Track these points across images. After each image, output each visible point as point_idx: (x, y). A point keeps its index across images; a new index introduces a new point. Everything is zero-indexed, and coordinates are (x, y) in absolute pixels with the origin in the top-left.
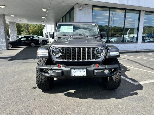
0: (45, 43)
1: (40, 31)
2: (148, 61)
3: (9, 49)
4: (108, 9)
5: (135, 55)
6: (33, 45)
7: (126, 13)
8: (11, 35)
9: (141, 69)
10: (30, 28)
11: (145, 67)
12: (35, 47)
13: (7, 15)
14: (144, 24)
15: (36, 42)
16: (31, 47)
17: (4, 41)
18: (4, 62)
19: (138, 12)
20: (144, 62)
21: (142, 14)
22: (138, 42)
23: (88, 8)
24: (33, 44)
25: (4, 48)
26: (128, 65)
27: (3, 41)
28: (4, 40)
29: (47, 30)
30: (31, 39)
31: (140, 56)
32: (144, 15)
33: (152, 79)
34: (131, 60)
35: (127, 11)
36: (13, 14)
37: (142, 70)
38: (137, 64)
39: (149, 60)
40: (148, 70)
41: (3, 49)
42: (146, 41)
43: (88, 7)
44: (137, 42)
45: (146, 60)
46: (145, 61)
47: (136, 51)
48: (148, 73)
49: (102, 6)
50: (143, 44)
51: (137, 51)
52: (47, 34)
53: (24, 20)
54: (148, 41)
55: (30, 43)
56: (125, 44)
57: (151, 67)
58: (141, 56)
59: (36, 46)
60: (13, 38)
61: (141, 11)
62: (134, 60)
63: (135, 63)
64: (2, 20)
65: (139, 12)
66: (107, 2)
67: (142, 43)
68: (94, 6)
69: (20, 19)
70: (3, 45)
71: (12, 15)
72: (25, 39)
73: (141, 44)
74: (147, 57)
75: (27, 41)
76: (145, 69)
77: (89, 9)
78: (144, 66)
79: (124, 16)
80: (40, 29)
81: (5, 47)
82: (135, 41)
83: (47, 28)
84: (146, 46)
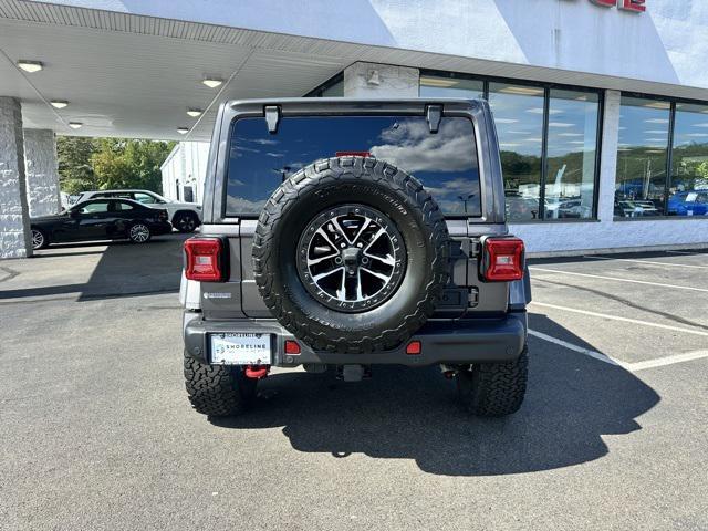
0: (187, 223)
1: (143, 168)
2: (652, 290)
3: (35, 253)
4: (481, 84)
5: (596, 271)
6: (141, 232)
7: (551, 100)
8: (32, 189)
9: (633, 318)
10: (95, 155)
11: (645, 313)
12: (148, 241)
13: (29, 101)
14: (619, 142)
15: (152, 220)
16: (132, 242)
17: (15, 217)
18: (66, 309)
19: (596, 96)
20: (638, 294)
21: (612, 103)
22: (600, 216)
23: (404, 80)
24: (139, 231)
25: (14, 250)
26: (580, 305)
27: (10, 219)
28: (16, 213)
29: (184, 166)
30: (131, 208)
31: (616, 274)
32: (618, 107)
33: (684, 352)
34: (584, 289)
35: (552, 91)
36: (62, 97)
37: (637, 322)
38: (614, 303)
39: (654, 287)
40: (661, 323)
41: (12, 252)
42: (630, 213)
43: (403, 77)
44: (595, 217)
45: (643, 288)
46: (642, 290)
47: (593, 253)
48: (662, 330)
49: (456, 73)
50: (617, 223)
51: (598, 252)
52: (188, 185)
53: (100, 122)
54: (639, 213)
55: (129, 225)
56: (549, 225)
57: (666, 311)
58: (621, 275)
59: (153, 238)
60: (42, 201)
61: (608, 92)
62: (597, 289)
63: (604, 298)
64: (8, 122)
65: (600, 94)
66: (480, 57)
67: (615, 220)
68: (424, 72)
69: (82, 120)
70: (11, 238)
71: (55, 101)
72: (103, 208)
73: (610, 224)
74: (644, 277)
75: (114, 216)
76: (647, 319)
77: (405, 85)
78: (640, 308)
79: (541, 111)
80: (143, 159)
81: (19, 246)
82: (587, 214)
83: (188, 159)
84: (630, 232)
